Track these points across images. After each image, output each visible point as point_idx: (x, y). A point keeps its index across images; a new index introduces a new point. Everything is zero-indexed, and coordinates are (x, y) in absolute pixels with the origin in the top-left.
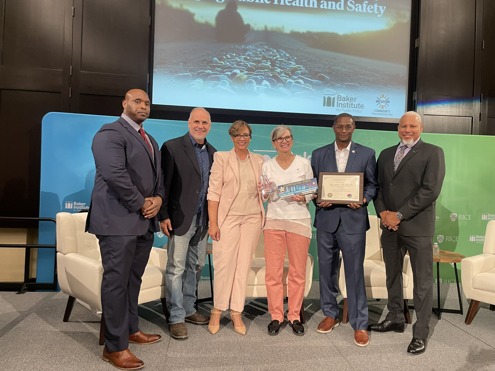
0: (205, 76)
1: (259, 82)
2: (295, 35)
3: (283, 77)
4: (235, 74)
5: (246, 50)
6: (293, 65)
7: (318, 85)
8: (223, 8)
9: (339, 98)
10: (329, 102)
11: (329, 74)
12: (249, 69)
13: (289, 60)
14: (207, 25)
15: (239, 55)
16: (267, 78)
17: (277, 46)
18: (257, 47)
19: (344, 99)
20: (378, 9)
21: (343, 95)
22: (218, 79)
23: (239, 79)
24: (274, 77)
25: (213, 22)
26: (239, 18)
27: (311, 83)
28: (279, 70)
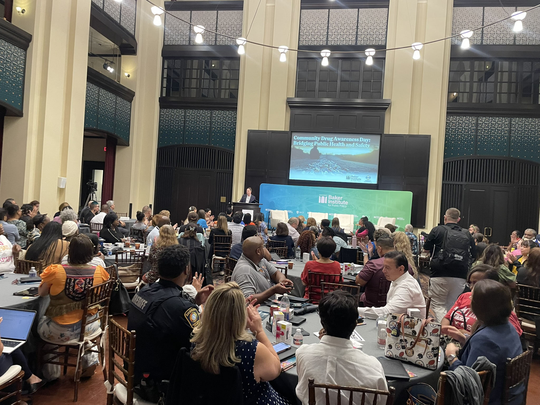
0: (306, 170)
1: (324, 172)
2: (337, 156)
3: (332, 170)
4: (316, 169)
5: (320, 161)
6: (336, 166)
7: (345, 172)
8: (313, 148)
9: (352, 176)
10: (348, 178)
11: (348, 168)
12: (321, 167)
13: (334, 164)
14: (307, 154)
15: (317, 163)
16: (326, 170)
17: (330, 160)
18: (324, 160)
19: (354, 177)
20: (367, 146)
21: (353, 176)
22: (310, 171)
23: (317, 170)
24: (329, 170)
25: (309, 153)
26: (318, 151)
27: (342, 171)
28: (331, 167)
